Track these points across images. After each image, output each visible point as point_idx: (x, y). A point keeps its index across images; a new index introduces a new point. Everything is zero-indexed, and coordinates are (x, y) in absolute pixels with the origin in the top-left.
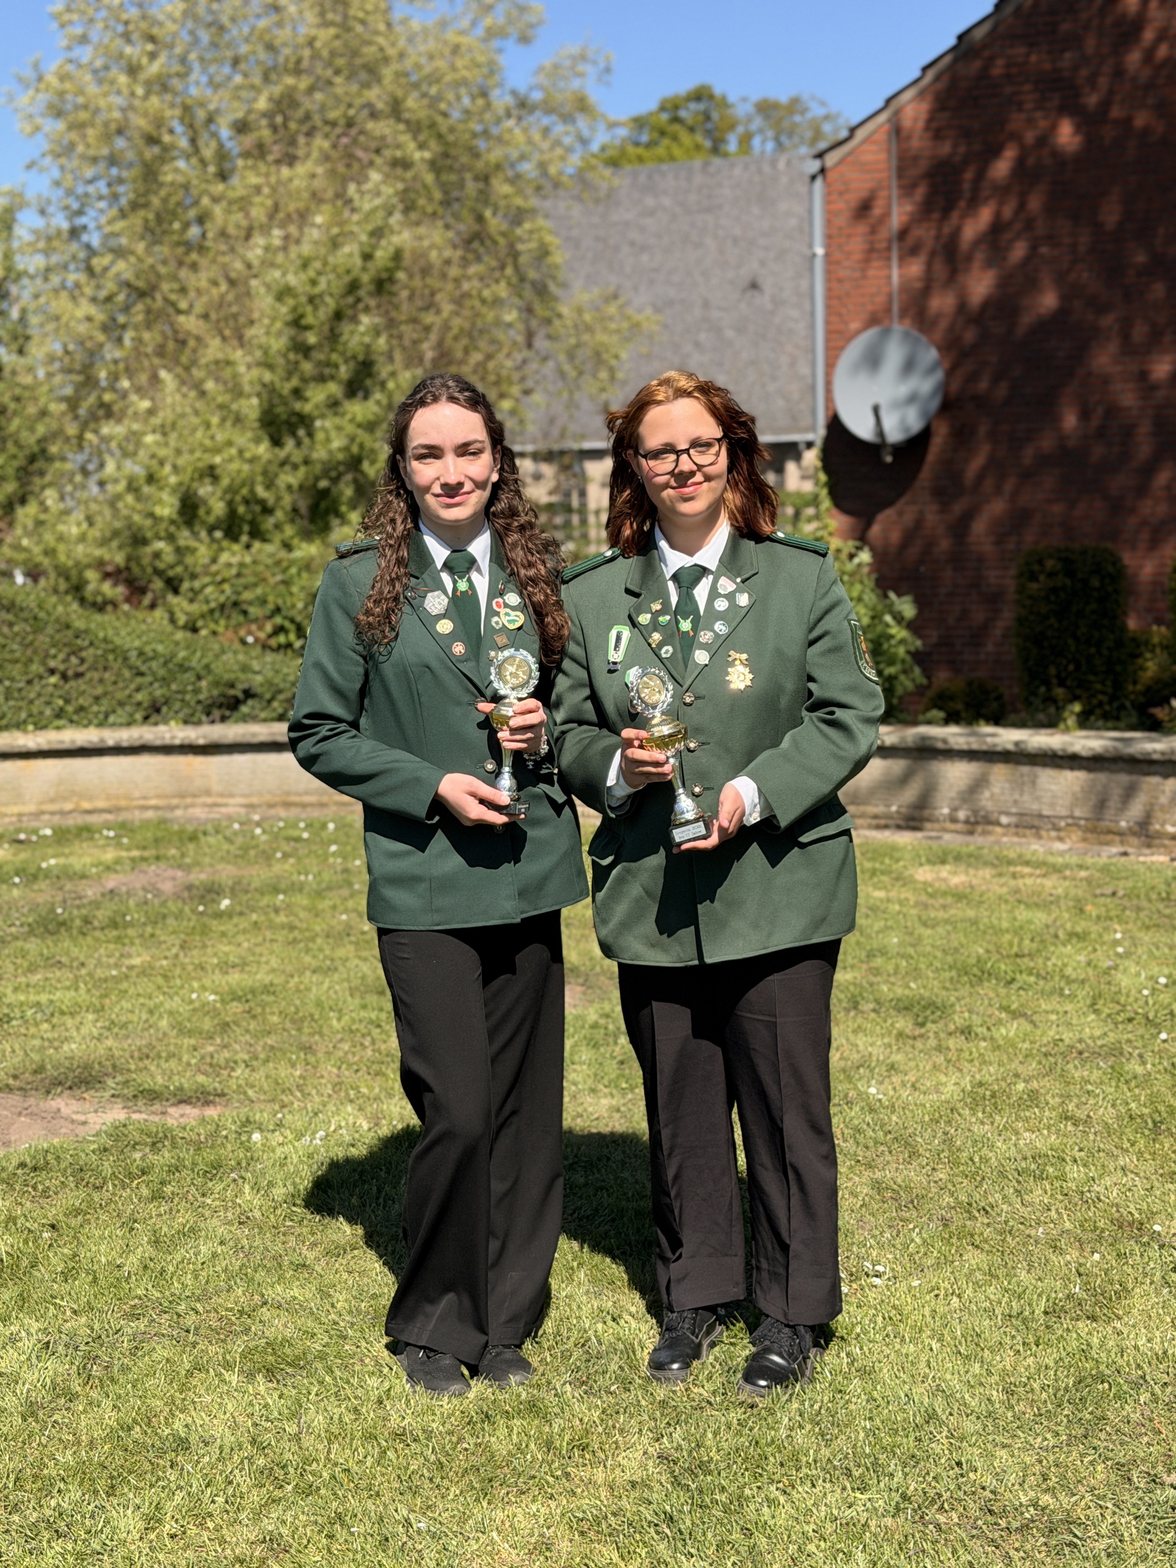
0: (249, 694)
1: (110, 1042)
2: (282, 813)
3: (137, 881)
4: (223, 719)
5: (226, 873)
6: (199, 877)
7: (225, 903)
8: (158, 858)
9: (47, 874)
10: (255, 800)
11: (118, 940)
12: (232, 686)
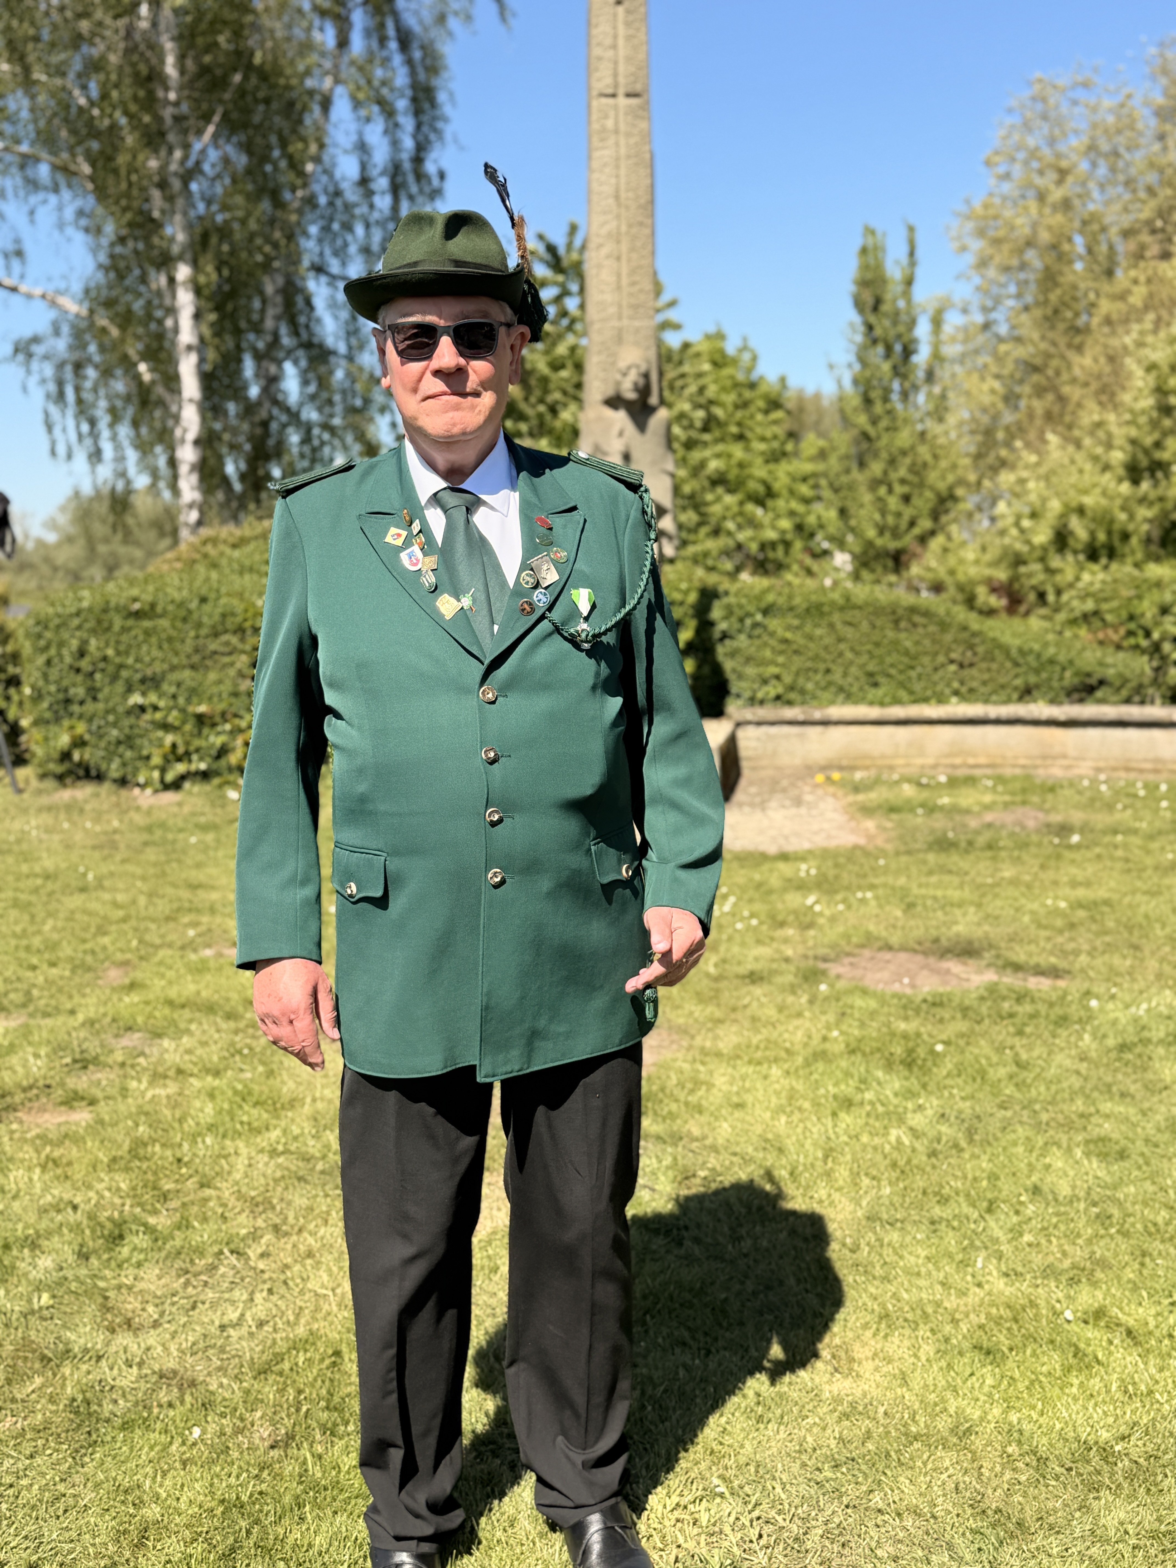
0: (1102, 683)
1: (986, 928)
2: (1122, 774)
3: (1009, 818)
4: (1081, 701)
5: (1077, 817)
6: (1056, 818)
7: (1075, 838)
8: (1024, 803)
9: (942, 808)
10: (1102, 764)
11: (994, 859)
12: (1089, 675)
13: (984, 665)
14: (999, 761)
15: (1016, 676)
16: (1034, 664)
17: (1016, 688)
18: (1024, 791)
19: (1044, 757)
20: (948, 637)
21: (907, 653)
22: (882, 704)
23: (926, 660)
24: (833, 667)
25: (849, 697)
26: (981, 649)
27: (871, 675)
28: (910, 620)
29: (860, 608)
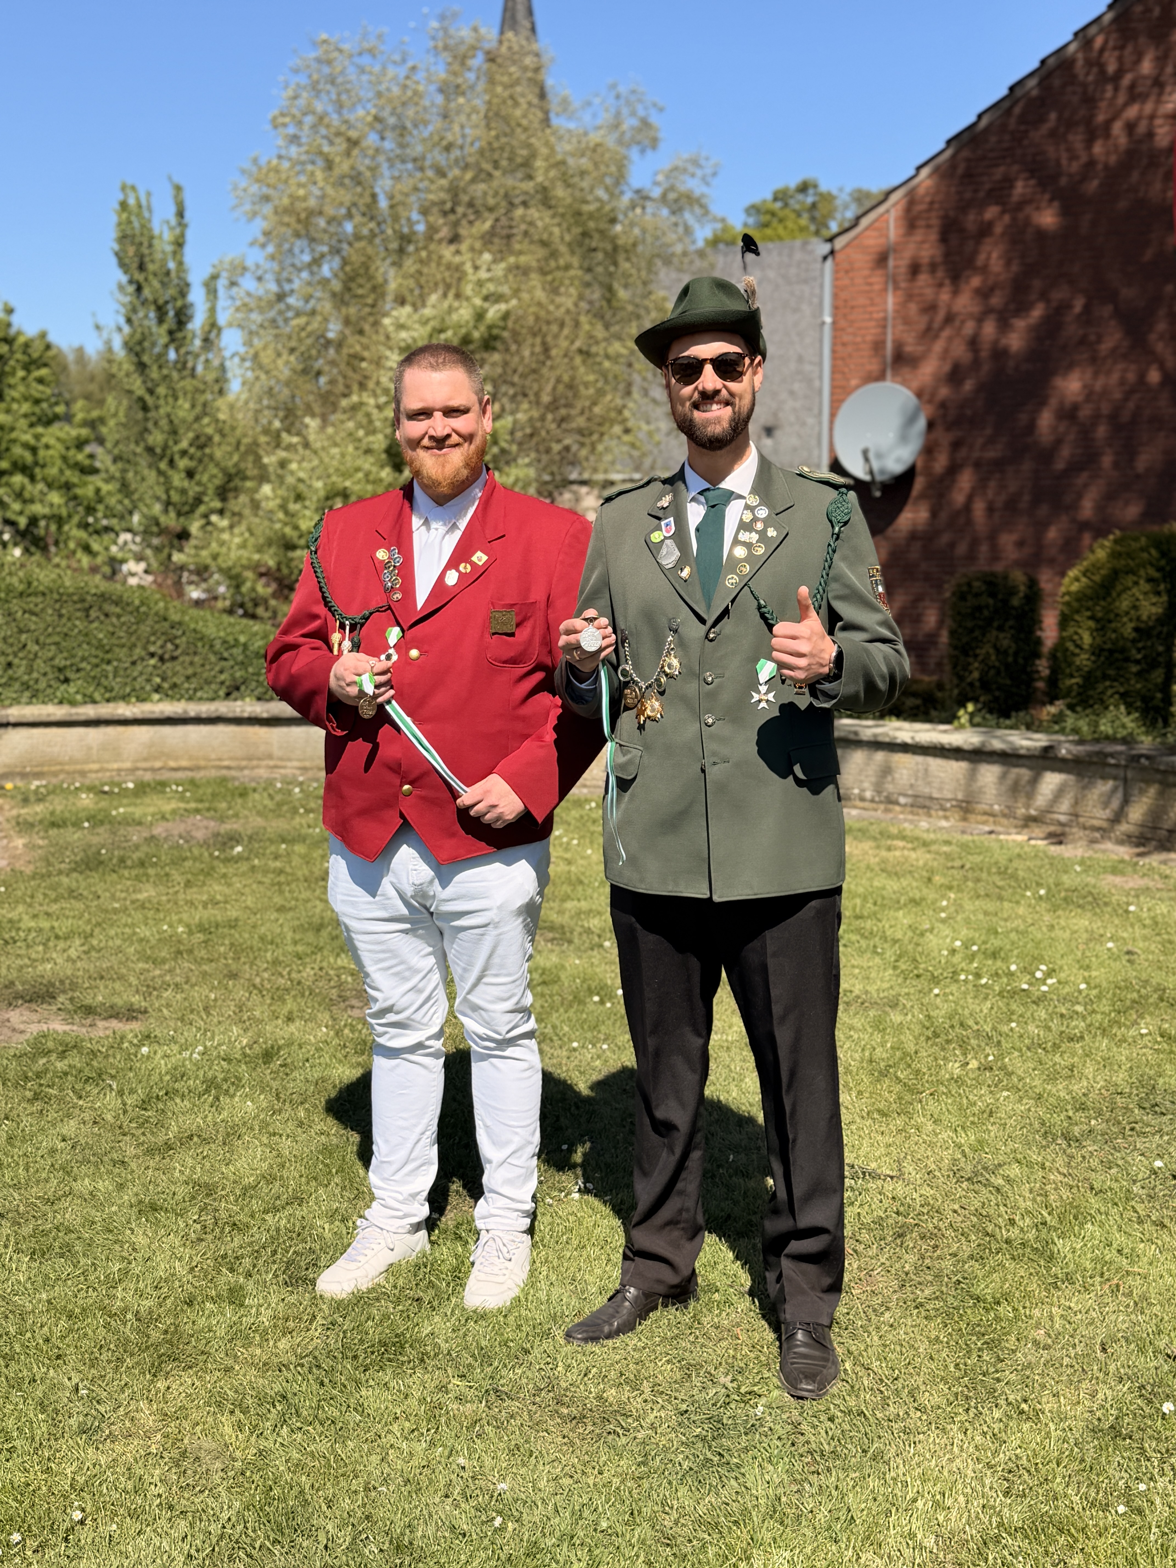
5: (253, 824)
6: (230, 827)
7: (238, 850)
8: (206, 810)
9: (112, 820)
11: (138, 877)
13: (187, 659)
14: (202, 763)
15: (221, 672)
16: (240, 658)
17: (222, 683)
18: (214, 795)
19: (250, 759)
20: (145, 629)
21: (100, 646)
22: (73, 703)
23: (122, 653)
24: (16, 661)
25: (36, 696)
26: (182, 641)
27: (60, 670)
28: (100, 609)
29: (44, 594)
